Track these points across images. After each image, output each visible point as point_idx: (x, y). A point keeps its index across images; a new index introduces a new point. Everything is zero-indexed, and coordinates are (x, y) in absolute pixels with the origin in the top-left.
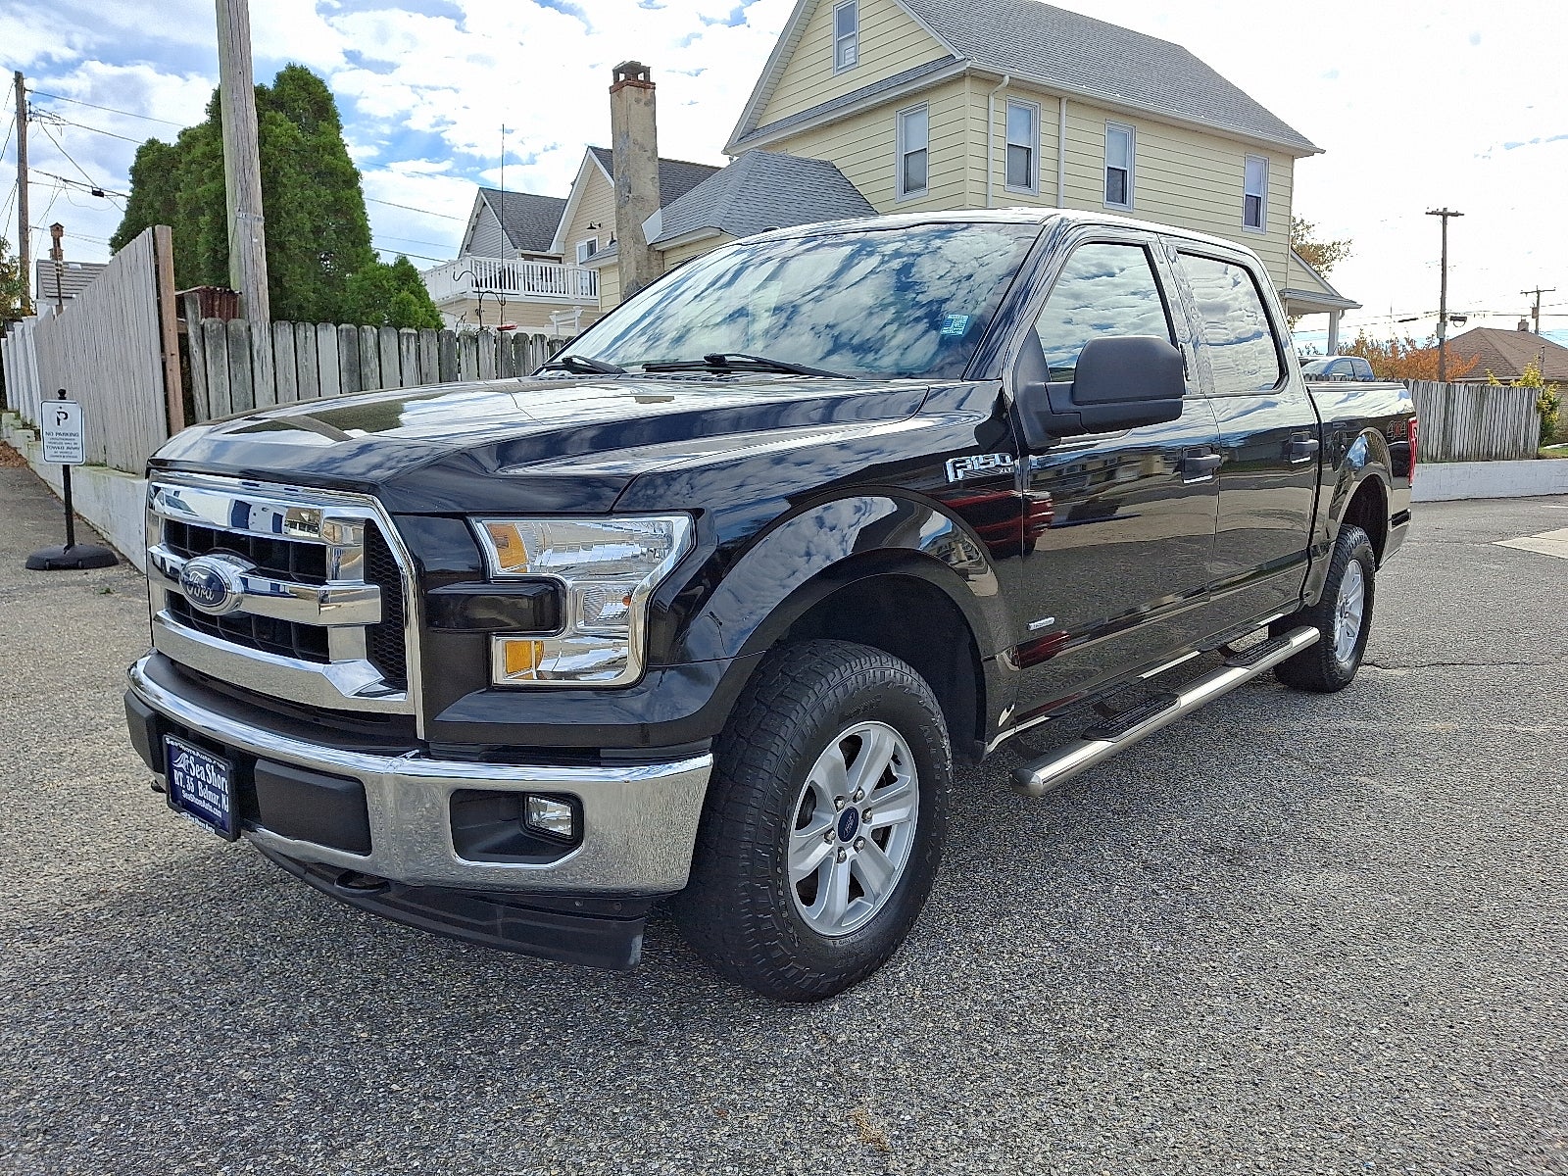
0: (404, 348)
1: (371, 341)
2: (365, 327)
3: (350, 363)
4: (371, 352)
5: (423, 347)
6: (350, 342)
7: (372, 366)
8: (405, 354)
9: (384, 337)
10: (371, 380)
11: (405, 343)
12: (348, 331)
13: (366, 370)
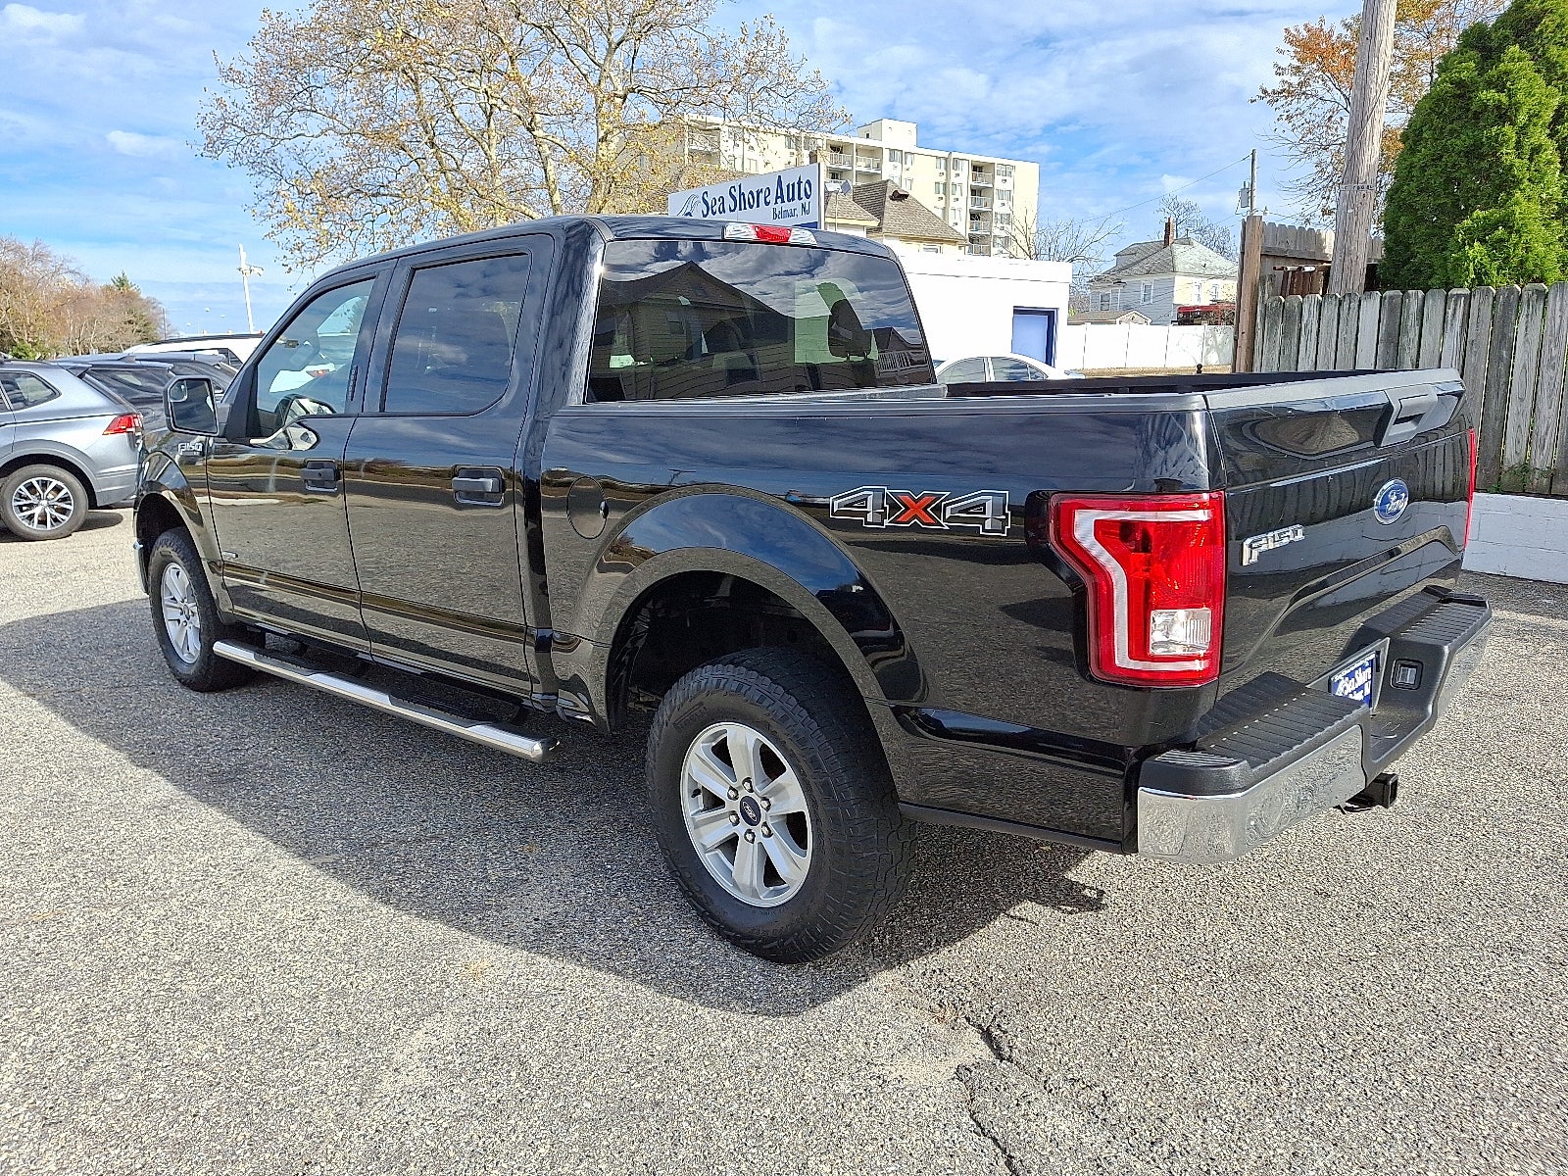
0: (1450, 312)
1: (1414, 308)
2: (1410, 291)
3: (1388, 334)
4: (1411, 321)
5: (1474, 310)
6: (1391, 311)
7: (1411, 335)
8: (1450, 318)
9: (1429, 302)
10: (1407, 351)
11: (1452, 306)
12: (1391, 297)
13: (1404, 340)
